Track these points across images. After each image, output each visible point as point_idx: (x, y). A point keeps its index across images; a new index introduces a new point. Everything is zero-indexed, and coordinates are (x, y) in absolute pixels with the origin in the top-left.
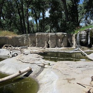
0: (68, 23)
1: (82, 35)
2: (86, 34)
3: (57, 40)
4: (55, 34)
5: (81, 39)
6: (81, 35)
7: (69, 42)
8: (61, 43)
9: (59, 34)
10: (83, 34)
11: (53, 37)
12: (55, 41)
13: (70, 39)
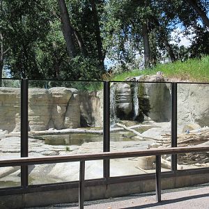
0: (76, 59)
1: (120, 93)
2: (130, 90)
3: (52, 108)
4: (47, 92)
5: (118, 102)
6: (118, 93)
7: (84, 114)
8: (64, 116)
9: (58, 91)
10: (124, 90)
11: (40, 100)
12: (47, 110)
13: (84, 106)
